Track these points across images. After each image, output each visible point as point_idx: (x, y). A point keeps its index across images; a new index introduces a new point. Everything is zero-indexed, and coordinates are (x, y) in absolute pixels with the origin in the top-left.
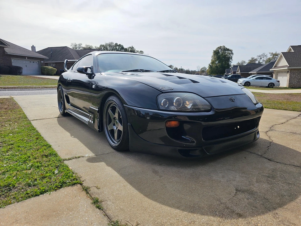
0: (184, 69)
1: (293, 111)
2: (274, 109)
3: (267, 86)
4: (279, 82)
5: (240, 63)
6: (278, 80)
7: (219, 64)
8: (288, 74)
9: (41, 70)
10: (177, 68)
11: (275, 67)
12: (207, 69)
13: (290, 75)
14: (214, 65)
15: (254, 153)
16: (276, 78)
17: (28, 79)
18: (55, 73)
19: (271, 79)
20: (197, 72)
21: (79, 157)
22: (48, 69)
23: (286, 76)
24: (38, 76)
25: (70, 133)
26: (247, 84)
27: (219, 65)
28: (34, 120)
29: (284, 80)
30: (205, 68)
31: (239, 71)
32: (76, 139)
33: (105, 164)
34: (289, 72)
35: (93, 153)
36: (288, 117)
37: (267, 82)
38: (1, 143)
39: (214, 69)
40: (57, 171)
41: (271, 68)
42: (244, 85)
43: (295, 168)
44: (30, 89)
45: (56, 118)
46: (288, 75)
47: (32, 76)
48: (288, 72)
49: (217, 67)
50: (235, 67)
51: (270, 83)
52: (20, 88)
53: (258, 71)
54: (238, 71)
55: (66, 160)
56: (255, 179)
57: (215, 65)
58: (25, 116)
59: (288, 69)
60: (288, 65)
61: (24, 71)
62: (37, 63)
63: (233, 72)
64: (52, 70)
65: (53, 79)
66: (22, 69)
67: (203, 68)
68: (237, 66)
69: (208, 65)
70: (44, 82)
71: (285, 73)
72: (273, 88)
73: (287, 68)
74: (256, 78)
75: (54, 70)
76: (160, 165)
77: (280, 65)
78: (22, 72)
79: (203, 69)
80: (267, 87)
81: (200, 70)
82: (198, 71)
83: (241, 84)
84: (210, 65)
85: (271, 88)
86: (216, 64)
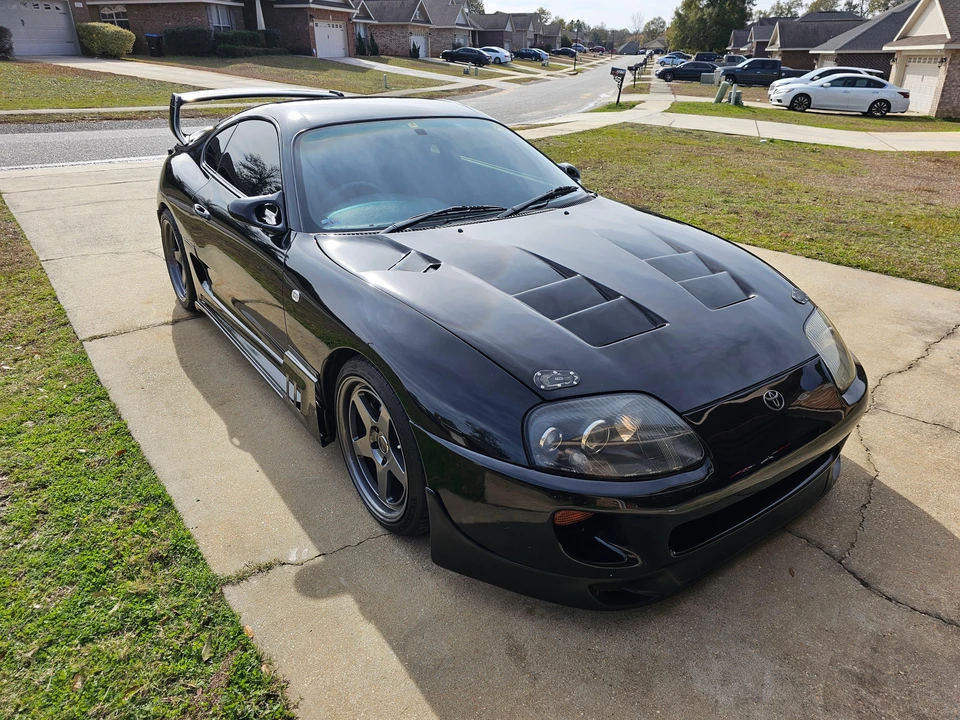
0: (587, 23)
1: (948, 287)
2: (886, 273)
3: (866, 111)
4: (906, 95)
5: (781, 3)
6: (904, 89)
7: (710, 10)
8: (943, 68)
9: (80, 37)
10: (562, 21)
11: (903, 37)
12: (668, 25)
13: (948, 71)
14: (693, 16)
15: (819, 547)
16: (900, 81)
17: (35, 78)
18: (130, 46)
19: (882, 85)
20: (631, 35)
21: (269, 567)
22: (105, 35)
23: (936, 75)
24: (72, 65)
25: (226, 421)
26: (800, 103)
27: (710, 14)
28: (95, 338)
29: (923, 91)
30: (658, 22)
31: (778, 42)
32: (248, 456)
33: (355, 607)
34: (946, 59)
35: (314, 539)
36: (929, 328)
37: (866, 96)
38: (5, 474)
39: (691, 28)
40: (209, 650)
41: (889, 40)
42: (788, 104)
43: (940, 629)
44: (52, 125)
45: (167, 324)
46: (942, 72)
47: (48, 62)
48: (942, 61)
49: (701, 20)
50: (766, 22)
51: (875, 102)
52: (18, 122)
53: (840, 49)
54: (773, 44)
55: (228, 581)
56: (821, 692)
57: (696, 13)
58: (62, 312)
59: (946, 50)
60: (949, 37)
61: (19, 43)
62: (62, 11)
63: (755, 45)
64: (116, 36)
65: (125, 76)
66: (11, 36)
67: (652, 23)
68: (772, 22)
69: (673, 15)
70: (98, 90)
71: (932, 64)
72: (883, 117)
73: (942, 47)
74: (834, 83)
75: (126, 38)
76: (530, 612)
77: (921, 31)
78: (11, 48)
79: (653, 27)
80: (865, 115)
81: (641, 30)
82: (636, 34)
83: (779, 101)
84: (677, 14)
85: (878, 117)
86: (702, 9)
